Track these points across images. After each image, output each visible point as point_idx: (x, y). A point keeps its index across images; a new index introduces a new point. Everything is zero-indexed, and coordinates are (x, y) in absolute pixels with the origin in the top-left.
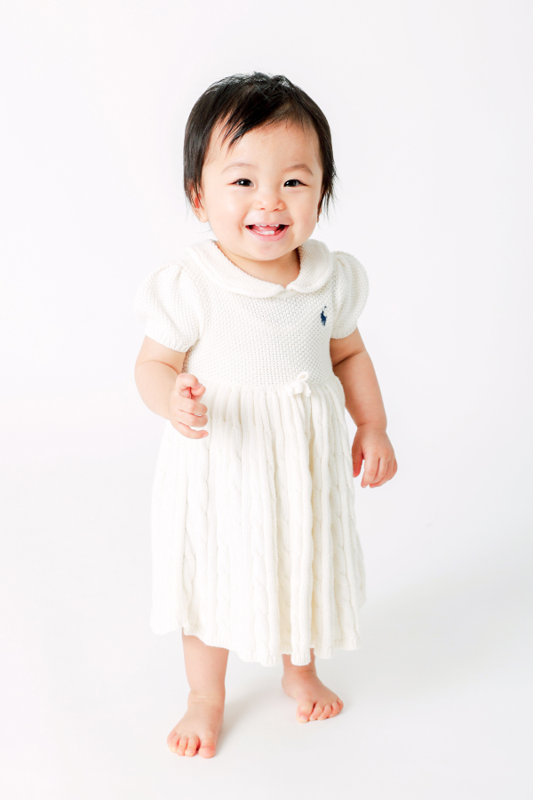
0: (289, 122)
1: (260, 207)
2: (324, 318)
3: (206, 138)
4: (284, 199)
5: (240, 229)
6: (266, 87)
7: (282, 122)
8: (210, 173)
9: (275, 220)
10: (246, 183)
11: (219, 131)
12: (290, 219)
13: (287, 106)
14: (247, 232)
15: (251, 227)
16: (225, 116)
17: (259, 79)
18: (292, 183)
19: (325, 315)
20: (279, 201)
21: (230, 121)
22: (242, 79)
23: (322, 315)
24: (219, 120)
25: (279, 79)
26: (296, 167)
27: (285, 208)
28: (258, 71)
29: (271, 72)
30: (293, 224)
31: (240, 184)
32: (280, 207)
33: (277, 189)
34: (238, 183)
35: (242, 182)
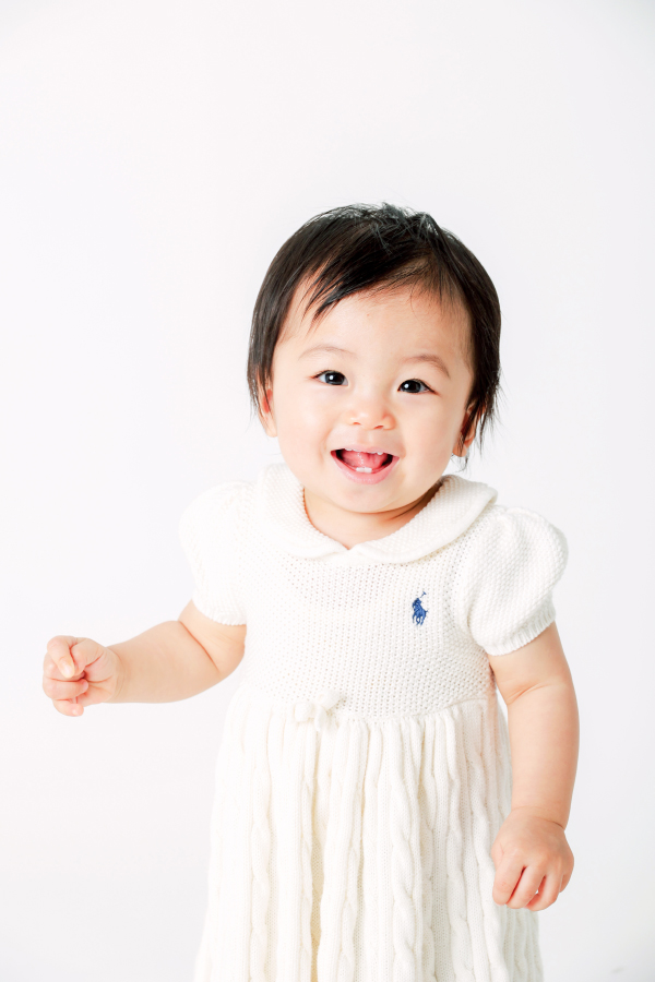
0: (417, 288)
1: (354, 420)
3: (285, 300)
4: (395, 413)
5: (321, 456)
6: (388, 228)
7: (406, 288)
8: (285, 357)
9: (376, 443)
10: (337, 378)
11: (304, 291)
12: (401, 448)
13: (420, 263)
14: (333, 462)
15: (340, 454)
16: (318, 266)
18: (413, 386)
19: (424, 606)
20: (386, 414)
21: (324, 276)
24: (309, 271)
26: (423, 358)
27: (394, 424)
30: (404, 456)
31: (328, 381)
32: (386, 424)
33: (385, 394)
34: (323, 378)
35: (331, 378)
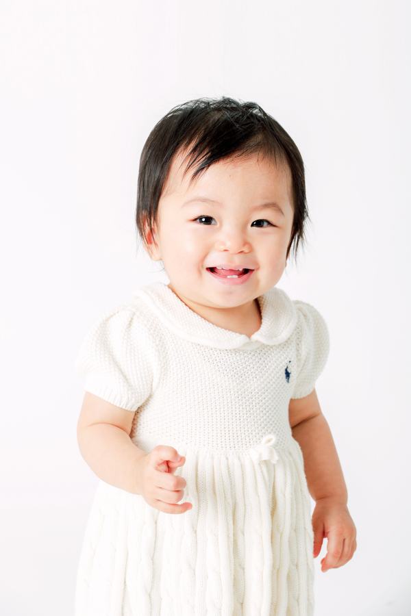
0: (261, 154)
1: (223, 248)
2: (288, 374)
3: (166, 167)
4: (250, 240)
5: (200, 272)
6: (237, 114)
7: (253, 154)
8: (168, 206)
9: (239, 263)
10: (208, 220)
11: (181, 161)
12: (256, 263)
13: (259, 138)
14: (209, 275)
15: (212, 270)
17: (227, 105)
18: (259, 223)
19: (289, 371)
20: (246, 243)
21: (194, 150)
22: (208, 104)
23: (286, 370)
24: (182, 148)
25: (251, 106)
26: (266, 206)
27: (251, 250)
28: (227, 96)
29: (242, 98)
30: (258, 269)
31: (201, 222)
32: (246, 249)
33: (243, 229)
34: (198, 220)
35: (204, 220)
